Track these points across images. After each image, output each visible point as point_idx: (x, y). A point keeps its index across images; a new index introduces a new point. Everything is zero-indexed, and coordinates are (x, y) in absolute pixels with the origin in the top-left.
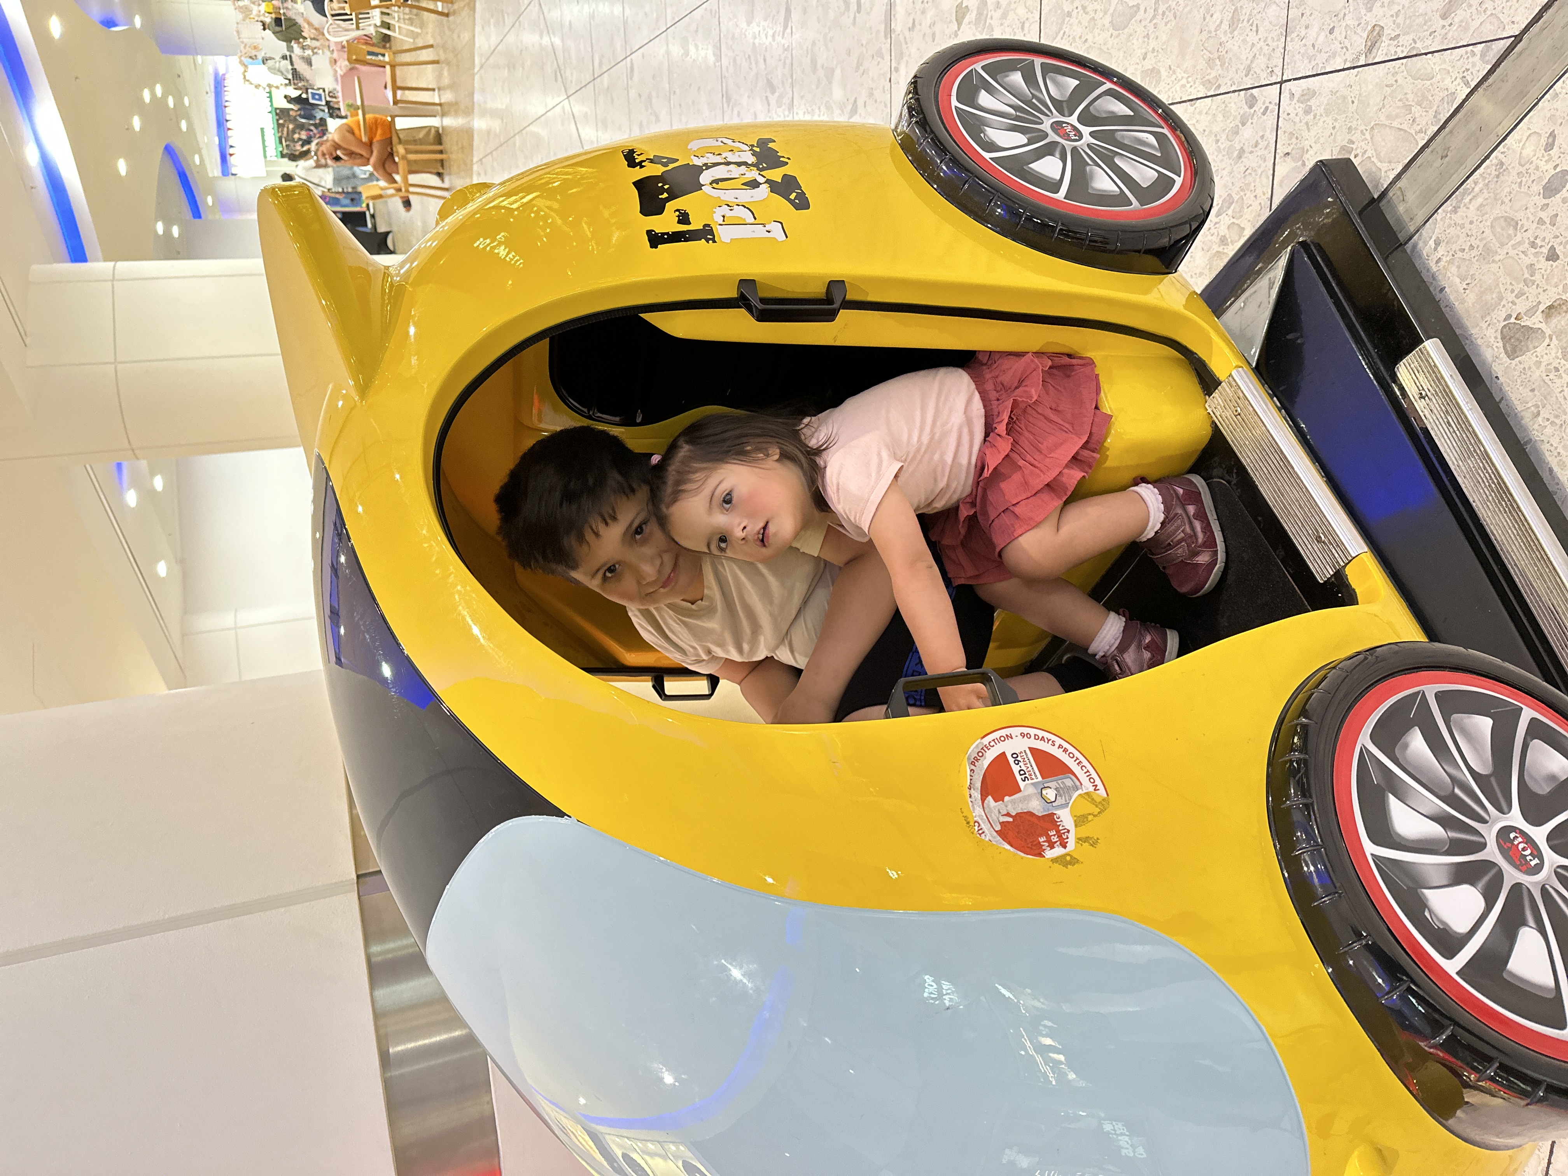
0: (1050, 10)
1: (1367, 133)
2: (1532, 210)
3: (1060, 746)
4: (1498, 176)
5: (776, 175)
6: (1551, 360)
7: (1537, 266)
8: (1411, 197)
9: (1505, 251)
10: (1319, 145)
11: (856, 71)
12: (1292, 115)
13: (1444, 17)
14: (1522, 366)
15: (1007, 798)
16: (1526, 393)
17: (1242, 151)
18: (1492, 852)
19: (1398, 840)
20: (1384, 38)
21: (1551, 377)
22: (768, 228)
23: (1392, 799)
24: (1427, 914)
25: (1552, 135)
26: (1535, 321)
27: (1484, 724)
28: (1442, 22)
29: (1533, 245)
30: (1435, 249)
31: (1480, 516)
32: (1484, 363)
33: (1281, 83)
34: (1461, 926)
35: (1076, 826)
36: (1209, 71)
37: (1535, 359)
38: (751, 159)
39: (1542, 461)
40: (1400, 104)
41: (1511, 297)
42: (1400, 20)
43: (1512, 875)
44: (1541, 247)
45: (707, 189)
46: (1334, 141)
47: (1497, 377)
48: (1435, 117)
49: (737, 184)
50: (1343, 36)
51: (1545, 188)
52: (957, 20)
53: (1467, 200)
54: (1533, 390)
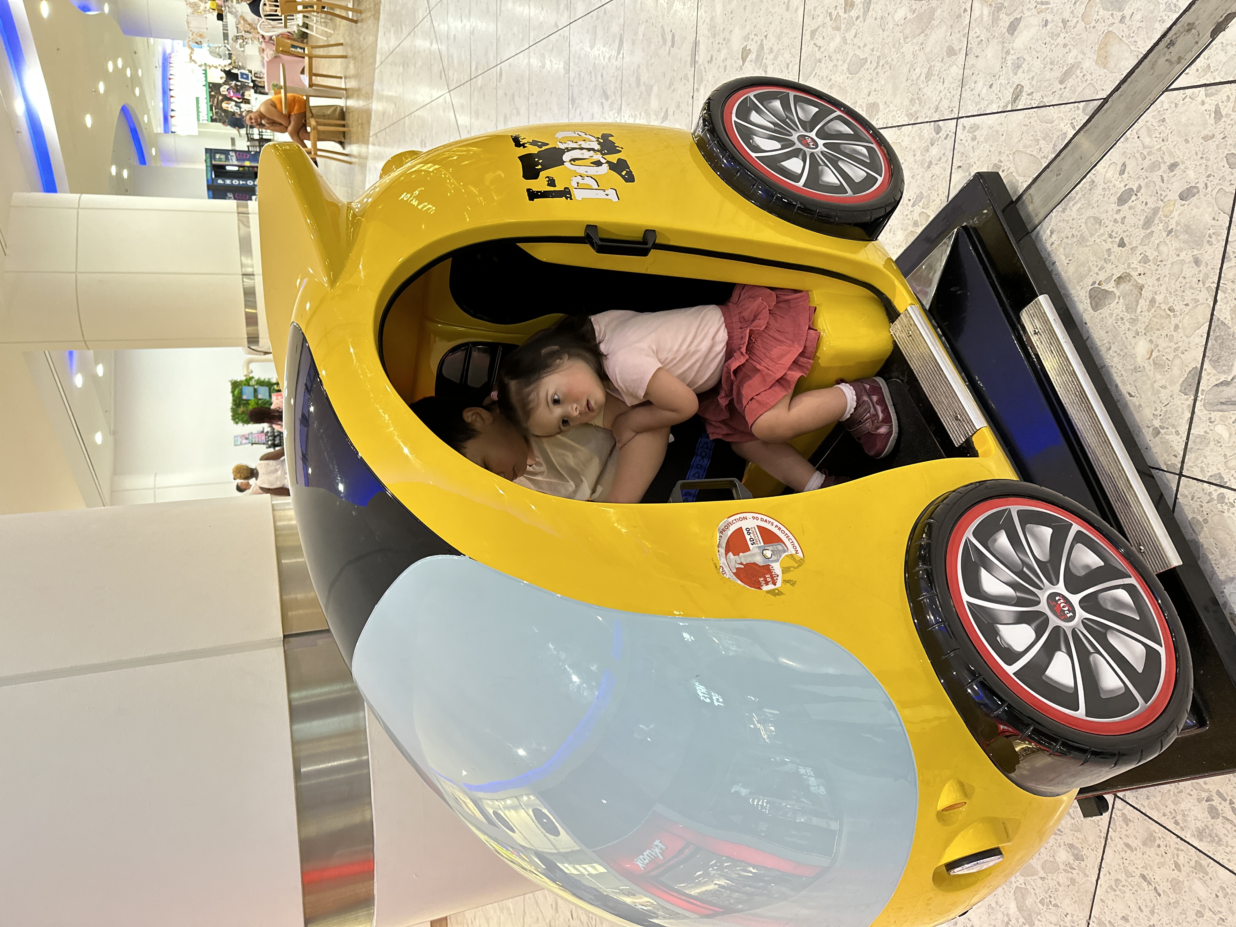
0: (807, 57)
1: (1011, 157)
2: (1111, 213)
3: (776, 526)
4: (1090, 190)
5: (614, 158)
6: (1119, 313)
7: (1112, 251)
8: (1037, 201)
9: (1093, 240)
10: (980, 162)
11: (669, 89)
12: (964, 141)
13: (1061, 82)
14: (1101, 316)
15: (741, 554)
16: (1102, 333)
17: (930, 163)
18: (1043, 607)
19: (984, 594)
20: (1023, 94)
21: (1119, 323)
22: (607, 192)
23: (983, 571)
24: (998, 639)
25: (1124, 165)
26: (1110, 287)
27: (1047, 532)
28: (1060, 86)
29: (1110, 236)
30: (1051, 236)
31: (1069, 413)
32: (1078, 313)
33: (958, 118)
34: (1019, 647)
35: (783, 573)
36: (911, 107)
37: (1109, 311)
38: (597, 147)
39: (1111, 380)
40: (1032, 138)
41: (1096, 270)
42: (1034, 83)
43: (1054, 621)
44: (1115, 237)
45: (567, 164)
46: (990, 160)
47: (1086, 323)
48: (1053, 148)
49: (588, 162)
50: (998, 89)
51: (1119, 199)
52: (742, 58)
53: (1071, 205)
54: (1107, 332)
